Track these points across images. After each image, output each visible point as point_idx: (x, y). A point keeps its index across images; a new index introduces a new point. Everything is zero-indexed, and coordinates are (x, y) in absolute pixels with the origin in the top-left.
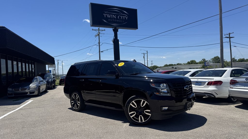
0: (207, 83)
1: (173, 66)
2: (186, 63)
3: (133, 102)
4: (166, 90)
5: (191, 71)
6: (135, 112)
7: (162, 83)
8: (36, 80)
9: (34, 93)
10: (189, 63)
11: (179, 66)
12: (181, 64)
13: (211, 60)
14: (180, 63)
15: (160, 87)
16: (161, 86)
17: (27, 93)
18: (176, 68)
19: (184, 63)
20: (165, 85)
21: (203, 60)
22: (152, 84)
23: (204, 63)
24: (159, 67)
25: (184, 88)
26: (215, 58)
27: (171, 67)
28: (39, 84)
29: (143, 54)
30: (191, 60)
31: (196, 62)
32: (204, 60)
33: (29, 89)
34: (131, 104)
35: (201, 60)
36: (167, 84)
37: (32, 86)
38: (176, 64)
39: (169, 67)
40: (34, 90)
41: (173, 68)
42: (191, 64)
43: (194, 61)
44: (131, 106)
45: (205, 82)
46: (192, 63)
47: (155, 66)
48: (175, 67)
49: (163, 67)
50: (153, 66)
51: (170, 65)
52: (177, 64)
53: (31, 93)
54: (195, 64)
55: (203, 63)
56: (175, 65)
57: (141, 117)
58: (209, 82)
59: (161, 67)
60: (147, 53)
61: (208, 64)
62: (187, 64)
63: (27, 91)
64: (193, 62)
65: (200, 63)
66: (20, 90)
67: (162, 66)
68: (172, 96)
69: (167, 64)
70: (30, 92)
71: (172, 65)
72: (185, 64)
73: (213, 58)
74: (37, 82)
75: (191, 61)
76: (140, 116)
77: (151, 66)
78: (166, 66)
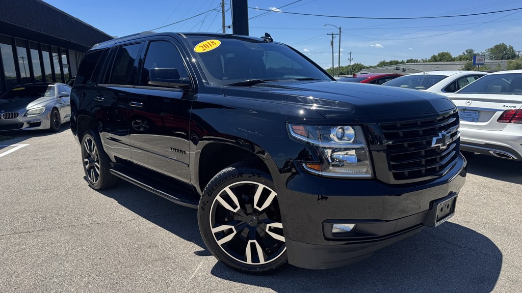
0: (499, 114)
1: (398, 66)
2: (428, 59)
3: (227, 189)
4: (353, 152)
5: (446, 77)
6: (233, 227)
7: (336, 125)
8: (49, 93)
9: (39, 124)
10: (434, 59)
11: (412, 66)
12: (416, 61)
13: (488, 52)
14: (414, 59)
15: (331, 140)
16: (331, 136)
17: (22, 125)
18: (404, 70)
19: (424, 59)
20: (350, 131)
21: (467, 53)
22: (294, 127)
23: (471, 60)
24: (367, 68)
25: (430, 143)
26: (497, 47)
27: (393, 67)
28: (57, 102)
29: (331, 36)
30: (441, 52)
31: (451, 57)
32: (470, 52)
33: (25, 116)
34: (218, 198)
35: (464, 53)
36: (359, 128)
37: (35, 107)
38: (405, 61)
39: (389, 68)
40: (38, 117)
41: (397, 69)
42: (440, 60)
43: (447, 54)
44: (218, 205)
45: (494, 111)
46: (443, 59)
47: (358, 65)
48: (402, 67)
49: (375, 67)
50: (353, 66)
51: (391, 63)
52: (408, 61)
53: (31, 124)
54: (447, 61)
55: (467, 59)
56: (403, 62)
57: (253, 245)
58: (506, 112)
59: (371, 67)
60: (339, 33)
61: (482, 60)
62: (430, 61)
63: (20, 119)
64: (444, 55)
65: (460, 59)
66: (2, 118)
67: (373, 65)
68: (379, 177)
69: (386, 61)
70: (28, 123)
71: (397, 63)
72: (426, 62)
73: (491, 49)
74: (53, 97)
75: (439, 55)
76: (250, 241)
77: (349, 66)
78: (384, 64)
